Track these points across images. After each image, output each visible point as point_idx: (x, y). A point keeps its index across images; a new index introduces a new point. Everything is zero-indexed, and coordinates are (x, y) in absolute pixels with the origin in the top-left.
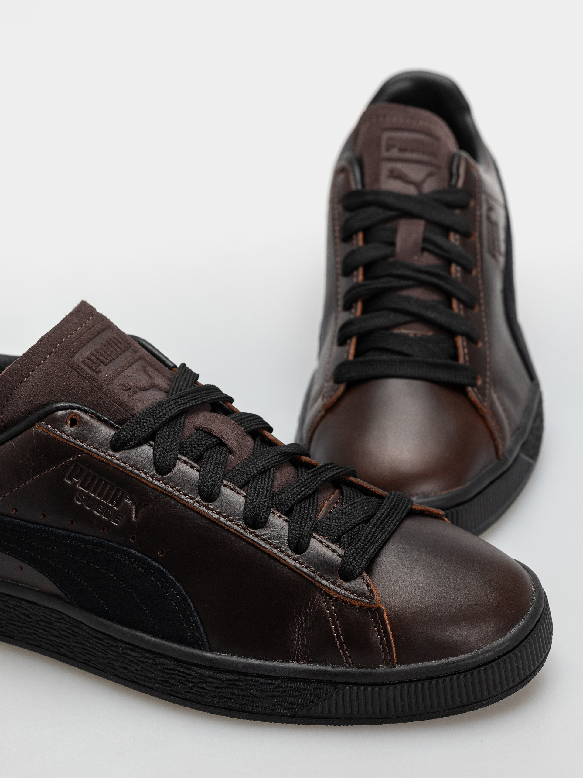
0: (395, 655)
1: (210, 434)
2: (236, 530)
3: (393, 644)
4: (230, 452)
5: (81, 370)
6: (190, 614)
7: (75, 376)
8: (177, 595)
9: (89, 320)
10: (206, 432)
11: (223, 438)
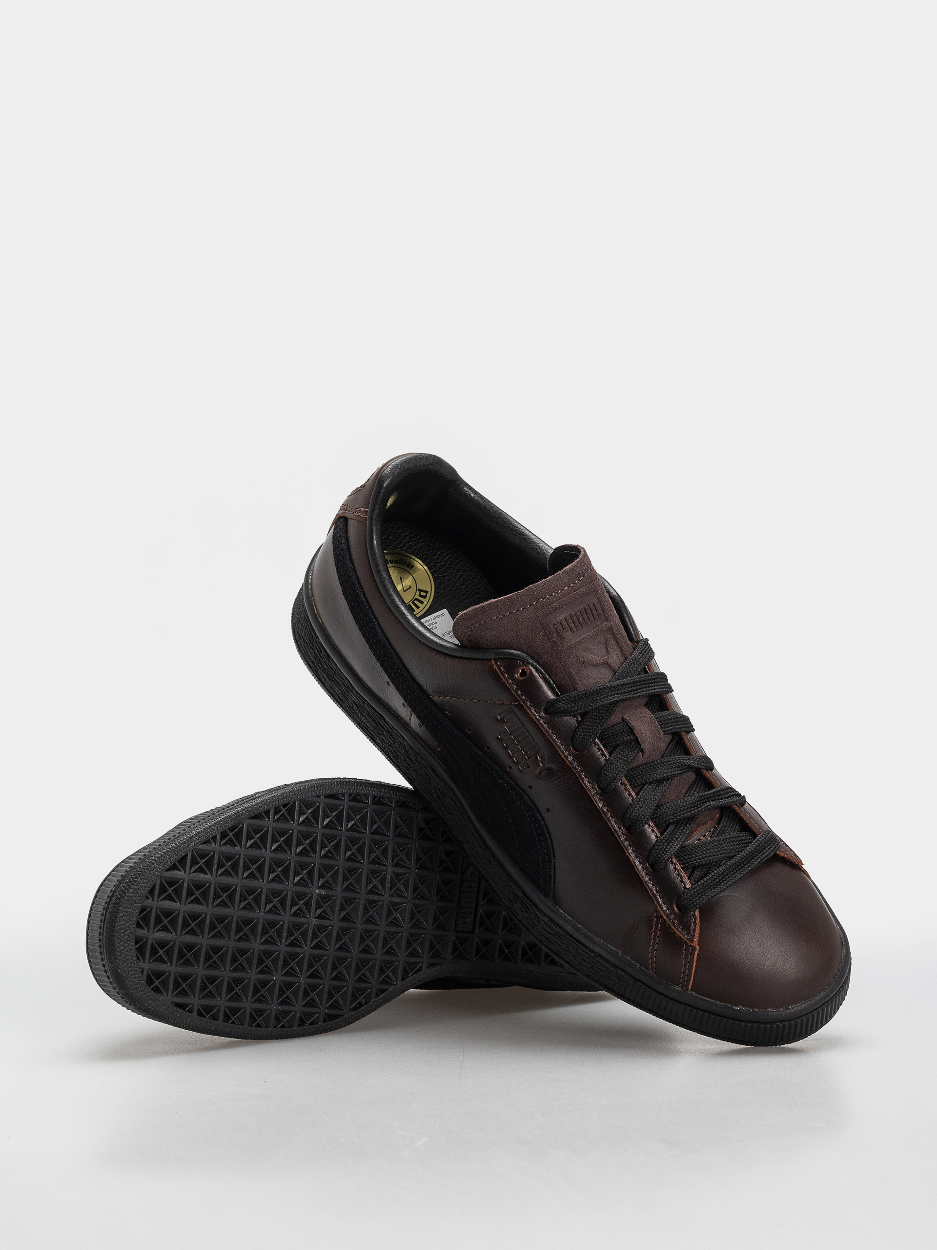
0: (691, 984)
1: (631, 731)
2: (612, 826)
3: (692, 978)
4: (642, 751)
5: (549, 631)
6: (549, 869)
7: (542, 635)
8: (545, 848)
9: (579, 580)
10: (629, 726)
11: (641, 739)
